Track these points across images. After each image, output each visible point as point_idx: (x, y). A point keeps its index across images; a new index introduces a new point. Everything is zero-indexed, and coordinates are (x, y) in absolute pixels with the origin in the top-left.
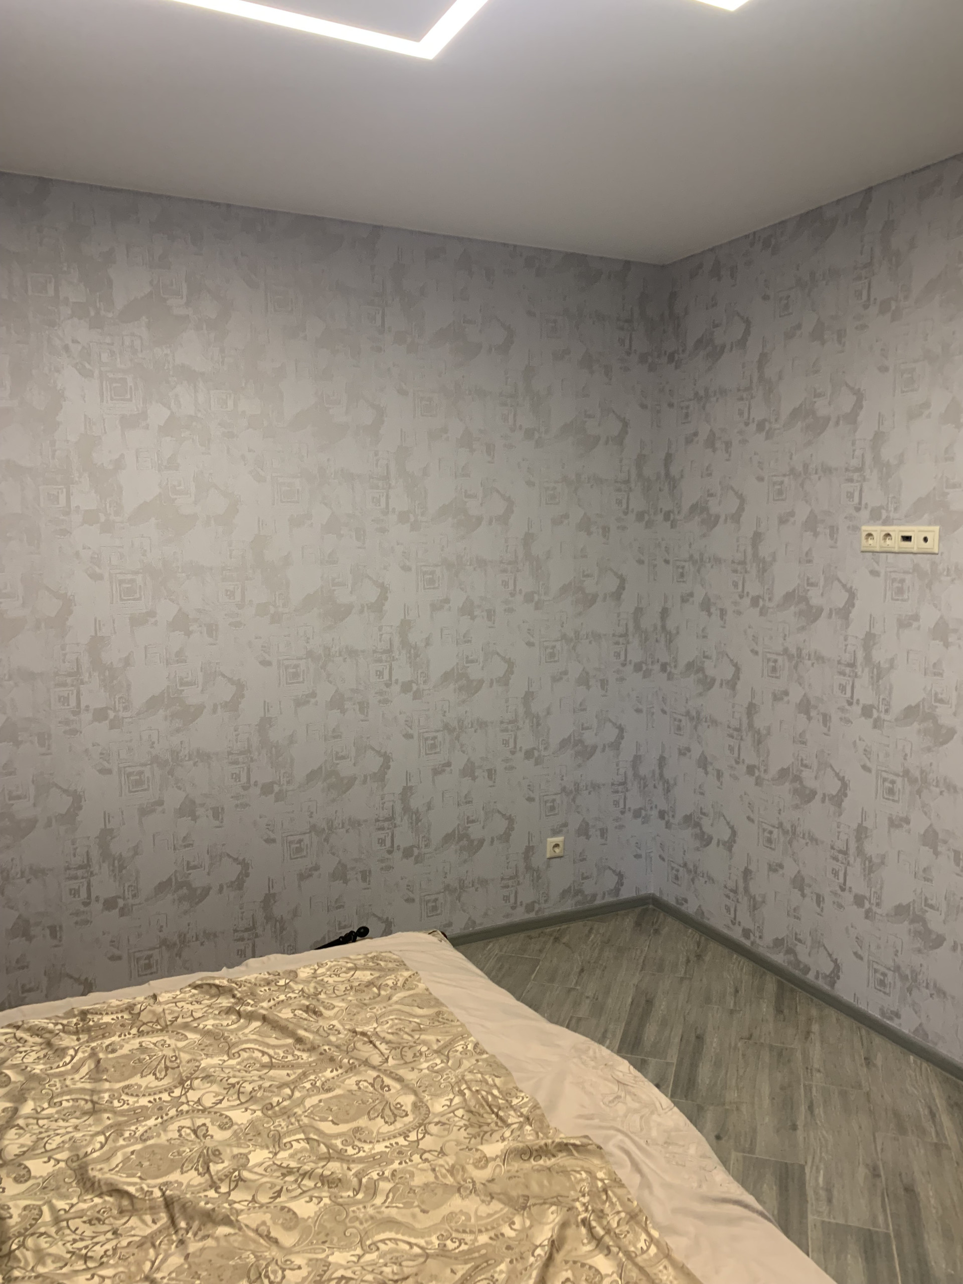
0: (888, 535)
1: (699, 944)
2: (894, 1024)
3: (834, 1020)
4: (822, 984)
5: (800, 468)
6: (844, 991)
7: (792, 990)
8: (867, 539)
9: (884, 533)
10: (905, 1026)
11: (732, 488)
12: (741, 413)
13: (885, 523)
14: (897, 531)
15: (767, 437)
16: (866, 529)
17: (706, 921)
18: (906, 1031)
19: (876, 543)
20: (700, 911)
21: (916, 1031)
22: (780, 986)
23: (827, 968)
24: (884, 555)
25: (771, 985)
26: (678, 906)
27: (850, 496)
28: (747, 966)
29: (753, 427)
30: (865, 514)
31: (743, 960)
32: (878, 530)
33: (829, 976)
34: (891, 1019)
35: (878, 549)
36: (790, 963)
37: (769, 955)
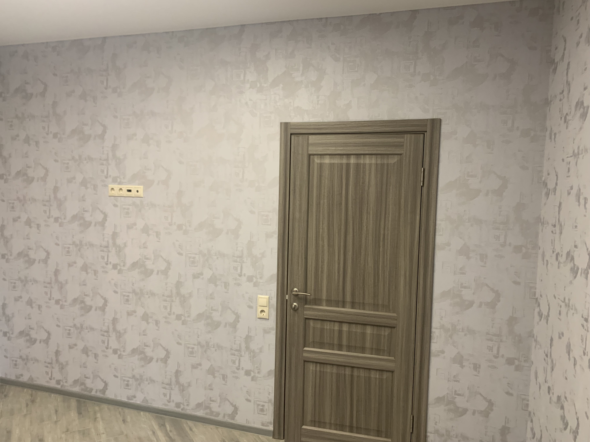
0: (121, 189)
1: (32, 395)
2: (133, 401)
3: (106, 409)
4: (99, 395)
5: (77, 157)
6: (110, 394)
7: (84, 402)
8: (111, 191)
9: (119, 188)
10: (138, 401)
11: (41, 164)
12: (44, 128)
13: (120, 183)
14: (125, 187)
15: (59, 141)
16: (111, 186)
17: (35, 383)
18: (139, 402)
19: (116, 193)
20: (31, 378)
21: (143, 401)
22: (78, 402)
23: (101, 386)
24: (119, 198)
25: (73, 402)
26: (17, 379)
27: (103, 171)
28: (60, 398)
29: (51, 136)
30: (110, 180)
31: (57, 396)
32: (116, 187)
33: (103, 390)
34: (131, 399)
35: (117, 195)
36: (82, 389)
37: (71, 389)
